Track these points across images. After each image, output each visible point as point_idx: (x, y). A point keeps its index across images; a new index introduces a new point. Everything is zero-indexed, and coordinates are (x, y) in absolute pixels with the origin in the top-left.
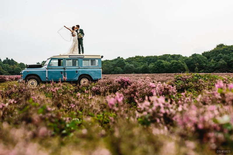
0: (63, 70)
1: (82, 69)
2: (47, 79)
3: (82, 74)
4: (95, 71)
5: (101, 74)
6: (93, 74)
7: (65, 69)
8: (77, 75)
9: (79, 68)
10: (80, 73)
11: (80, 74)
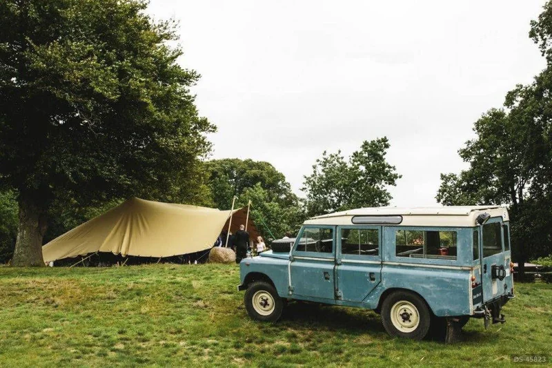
0: (331, 267)
1: (394, 266)
2: (291, 293)
3: (390, 285)
4: (440, 282)
5: (467, 295)
6: (435, 292)
7: (339, 265)
8: (375, 289)
9: (382, 265)
10: (384, 282)
11: (386, 285)
